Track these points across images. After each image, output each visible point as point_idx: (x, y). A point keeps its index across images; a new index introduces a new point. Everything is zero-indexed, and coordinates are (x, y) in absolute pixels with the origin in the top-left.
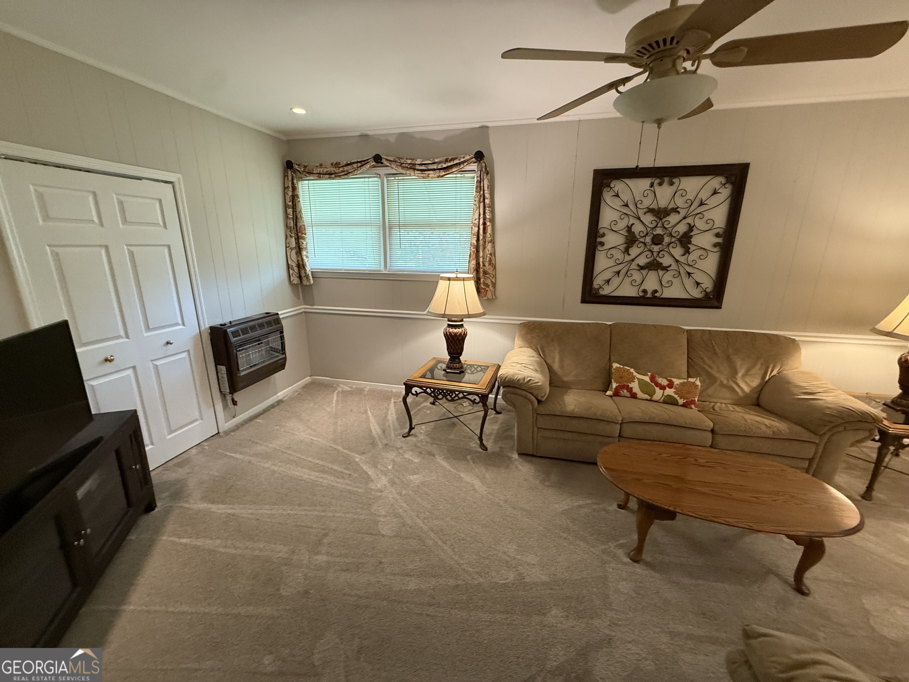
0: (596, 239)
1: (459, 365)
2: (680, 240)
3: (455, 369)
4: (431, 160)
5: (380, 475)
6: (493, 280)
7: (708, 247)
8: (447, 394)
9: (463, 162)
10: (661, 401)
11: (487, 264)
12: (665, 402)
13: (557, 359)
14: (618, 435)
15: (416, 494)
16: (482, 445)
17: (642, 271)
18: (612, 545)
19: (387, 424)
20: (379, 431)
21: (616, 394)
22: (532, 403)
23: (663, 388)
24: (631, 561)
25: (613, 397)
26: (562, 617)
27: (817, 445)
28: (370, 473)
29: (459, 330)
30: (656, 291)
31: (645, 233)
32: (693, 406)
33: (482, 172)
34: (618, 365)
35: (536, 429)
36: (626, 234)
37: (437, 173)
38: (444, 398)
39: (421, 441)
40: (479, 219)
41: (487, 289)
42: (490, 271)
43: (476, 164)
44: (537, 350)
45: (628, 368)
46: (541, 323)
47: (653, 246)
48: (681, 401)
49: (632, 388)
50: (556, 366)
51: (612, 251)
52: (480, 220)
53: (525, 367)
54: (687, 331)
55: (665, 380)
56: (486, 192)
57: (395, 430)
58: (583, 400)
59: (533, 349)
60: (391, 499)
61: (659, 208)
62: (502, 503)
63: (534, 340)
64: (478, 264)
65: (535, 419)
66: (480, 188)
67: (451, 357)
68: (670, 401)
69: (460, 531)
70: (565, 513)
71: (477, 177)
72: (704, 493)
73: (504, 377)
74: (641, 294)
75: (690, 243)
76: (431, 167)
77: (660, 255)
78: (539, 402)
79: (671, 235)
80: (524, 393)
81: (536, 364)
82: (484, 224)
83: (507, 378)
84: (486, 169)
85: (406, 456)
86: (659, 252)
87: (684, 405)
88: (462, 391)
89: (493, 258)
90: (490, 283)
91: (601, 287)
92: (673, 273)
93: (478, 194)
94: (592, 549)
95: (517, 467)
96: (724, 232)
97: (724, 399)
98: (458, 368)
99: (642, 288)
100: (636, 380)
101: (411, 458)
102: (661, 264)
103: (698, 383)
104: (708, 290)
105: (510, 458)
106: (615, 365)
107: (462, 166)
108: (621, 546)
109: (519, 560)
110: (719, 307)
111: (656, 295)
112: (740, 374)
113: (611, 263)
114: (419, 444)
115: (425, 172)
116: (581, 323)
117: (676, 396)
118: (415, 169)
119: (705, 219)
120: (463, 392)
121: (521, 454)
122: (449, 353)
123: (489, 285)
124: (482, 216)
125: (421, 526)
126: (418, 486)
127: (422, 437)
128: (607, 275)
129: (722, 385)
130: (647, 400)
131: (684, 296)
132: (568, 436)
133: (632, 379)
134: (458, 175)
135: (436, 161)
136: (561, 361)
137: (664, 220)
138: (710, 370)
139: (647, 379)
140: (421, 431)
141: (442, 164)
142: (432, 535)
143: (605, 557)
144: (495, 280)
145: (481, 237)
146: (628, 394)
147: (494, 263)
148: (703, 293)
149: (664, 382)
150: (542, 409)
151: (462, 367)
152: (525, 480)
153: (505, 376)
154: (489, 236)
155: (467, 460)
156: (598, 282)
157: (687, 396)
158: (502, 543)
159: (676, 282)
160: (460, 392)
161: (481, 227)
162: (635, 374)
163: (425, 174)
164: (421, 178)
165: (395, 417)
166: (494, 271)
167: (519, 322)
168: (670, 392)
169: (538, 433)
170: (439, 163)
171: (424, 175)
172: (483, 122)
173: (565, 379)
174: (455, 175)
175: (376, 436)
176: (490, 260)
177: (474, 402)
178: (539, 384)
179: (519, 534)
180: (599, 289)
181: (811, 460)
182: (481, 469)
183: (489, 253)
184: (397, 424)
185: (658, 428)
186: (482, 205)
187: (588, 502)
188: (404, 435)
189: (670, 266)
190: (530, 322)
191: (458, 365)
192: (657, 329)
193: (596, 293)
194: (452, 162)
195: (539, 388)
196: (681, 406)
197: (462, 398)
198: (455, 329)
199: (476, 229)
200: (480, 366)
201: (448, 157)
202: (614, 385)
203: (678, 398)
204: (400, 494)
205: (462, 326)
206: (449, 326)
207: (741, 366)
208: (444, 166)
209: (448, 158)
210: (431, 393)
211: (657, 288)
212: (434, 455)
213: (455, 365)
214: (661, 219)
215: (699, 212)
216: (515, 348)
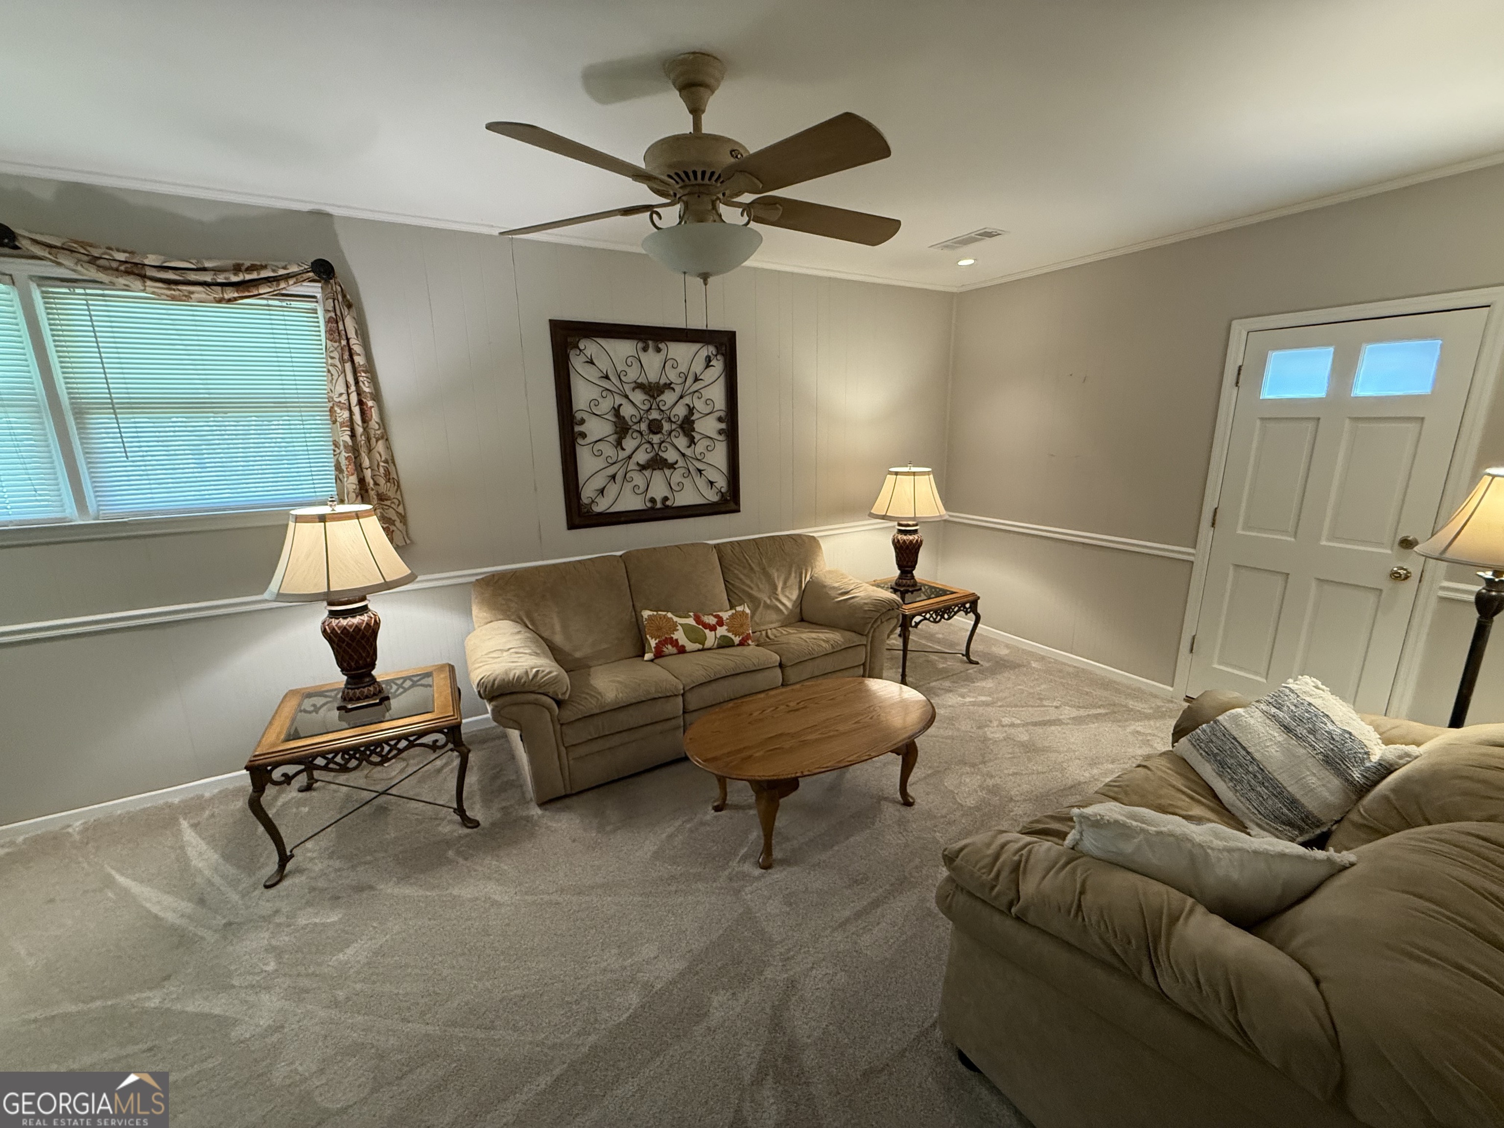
0: (573, 429)
1: (375, 688)
2: (681, 427)
3: (367, 697)
4: (194, 261)
5: (252, 998)
6: (400, 509)
7: (714, 435)
8: (368, 753)
9: (287, 277)
10: (715, 646)
11: (382, 481)
12: (720, 647)
13: (558, 628)
14: (681, 712)
15: (374, 983)
16: (468, 822)
17: (644, 472)
18: (734, 864)
19: (198, 880)
20: (187, 907)
21: (659, 654)
22: (549, 709)
23: (713, 628)
24: (764, 871)
25: (656, 661)
26: (729, 1000)
27: (866, 646)
28: (217, 1011)
29: (362, 618)
30: (666, 499)
31: (638, 418)
32: (750, 642)
33: (336, 302)
34: (651, 613)
35: (563, 749)
36: (614, 420)
37: (217, 292)
38: (364, 762)
39: (323, 874)
40: (348, 395)
41: (392, 528)
42: (391, 494)
43: (319, 285)
44: (519, 620)
45: (664, 613)
46: (514, 572)
47: (651, 436)
48: (737, 640)
49: (677, 640)
50: (558, 639)
51: (600, 446)
52: (351, 396)
53: (517, 653)
54: (717, 547)
55: (712, 617)
56: (352, 342)
57: (233, 883)
58: (621, 678)
59: (513, 621)
60: (317, 1028)
61: (650, 383)
62: (555, 897)
63: (513, 605)
64: (362, 481)
65: (559, 735)
66: (339, 333)
67: (350, 677)
68: (725, 644)
69: (509, 988)
70: (656, 855)
71: (327, 311)
72: (816, 740)
73: (488, 682)
74: (649, 505)
75: (693, 430)
76: (193, 277)
77: (663, 449)
78: (559, 703)
79: (669, 420)
80: (533, 697)
81: (529, 644)
82: (361, 403)
83: (496, 682)
84: (344, 296)
85: (302, 921)
86: (661, 444)
87: (742, 644)
88: (404, 734)
89: (392, 469)
90: (394, 517)
91: (593, 501)
92: (683, 471)
93: (336, 344)
94: (714, 885)
95: (548, 828)
96: (727, 415)
97: (772, 623)
98: (374, 694)
99: (649, 496)
100: (679, 627)
101: (317, 921)
102: (666, 460)
103: (748, 611)
104: (723, 490)
105: (528, 819)
106: (646, 614)
107: (283, 285)
108: (744, 859)
109: (632, 965)
110: (738, 511)
111: (668, 503)
112: (779, 589)
113: (600, 463)
114: (321, 883)
115: (180, 287)
116: (579, 561)
117: (730, 635)
118: (143, 277)
119: (703, 399)
120: (405, 737)
121: (542, 804)
122: (343, 670)
123: (394, 521)
124: (353, 388)
125: (424, 1032)
126: (368, 963)
127: (318, 867)
128: (598, 482)
129: (767, 607)
130: (699, 650)
131: (699, 501)
132: (616, 740)
133: (674, 627)
134: (271, 302)
135: (207, 264)
136: (565, 627)
137: (658, 399)
138: (750, 591)
139: (691, 621)
140: (309, 854)
141: (226, 275)
142: (458, 1032)
143: (735, 885)
144: (405, 509)
145: (359, 430)
146: (674, 650)
147: (396, 477)
148: (719, 494)
149: (712, 620)
150: (568, 714)
151: (381, 691)
152: (574, 841)
153: (491, 678)
154: (377, 427)
155: (450, 861)
156: (587, 493)
157: (741, 630)
158: (592, 959)
159: (687, 482)
160: (399, 738)
161: (356, 410)
162: (675, 619)
163: (179, 290)
164: (165, 297)
165: (214, 857)
166: (399, 492)
167: (473, 579)
168: (722, 631)
169: (567, 754)
170: (217, 270)
171: (177, 293)
172: (321, 203)
173: (578, 655)
174: (264, 302)
175: (183, 922)
176: (387, 473)
177: (434, 747)
178: (554, 674)
179: (610, 927)
180: (591, 504)
181: (864, 664)
182: (487, 862)
183: (383, 459)
184: (231, 870)
185: (726, 683)
186: (348, 366)
187: (678, 823)
188: (268, 884)
189: (676, 462)
190: (493, 575)
191: (372, 689)
192: (682, 550)
193: (588, 512)
194: (255, 273)
195: (555, 680)
196: (738, 645)
197: (406, 748)
198: (354, 617)
199: (346, 414)
200: (409, 678)
201: (241, 262)
202: (653, 643)
203: (733, 637)
204: (336, 1004)
205: (365, 609)
206: (333, 614)
207: (778, 578)
208: (234, 279)
209: (243, 264)
210: (327, 764)
211: (667, 493)
212: (371, 888)
213: (366, 690)
214: (655, 399)
215: (696, 389)
216: (476, 626)
